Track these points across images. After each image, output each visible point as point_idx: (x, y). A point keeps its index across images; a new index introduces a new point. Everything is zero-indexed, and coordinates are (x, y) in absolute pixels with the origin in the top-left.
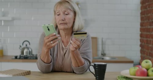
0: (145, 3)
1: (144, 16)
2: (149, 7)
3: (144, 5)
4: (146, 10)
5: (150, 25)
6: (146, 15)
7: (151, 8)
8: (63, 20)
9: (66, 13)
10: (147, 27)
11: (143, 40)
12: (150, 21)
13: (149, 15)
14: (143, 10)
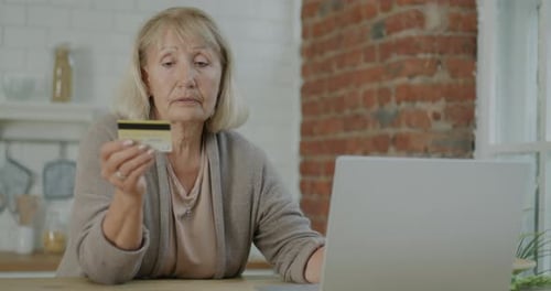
0: (322, 53)
1: (315, 98)
2: (341, 66)
3: (319, 59)
4: (325, 76)
5: (347, 129)
6: (326, 95)
7: (348, 69)
8: (191, 87)
9: (199, 59)
10: (331, 136)
11: (313, 185)
12: (347, 112)
13: (342, 92)
14: (313, 78)
